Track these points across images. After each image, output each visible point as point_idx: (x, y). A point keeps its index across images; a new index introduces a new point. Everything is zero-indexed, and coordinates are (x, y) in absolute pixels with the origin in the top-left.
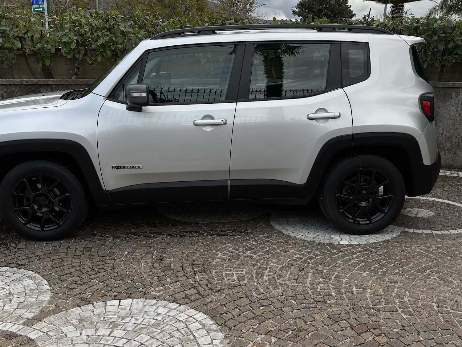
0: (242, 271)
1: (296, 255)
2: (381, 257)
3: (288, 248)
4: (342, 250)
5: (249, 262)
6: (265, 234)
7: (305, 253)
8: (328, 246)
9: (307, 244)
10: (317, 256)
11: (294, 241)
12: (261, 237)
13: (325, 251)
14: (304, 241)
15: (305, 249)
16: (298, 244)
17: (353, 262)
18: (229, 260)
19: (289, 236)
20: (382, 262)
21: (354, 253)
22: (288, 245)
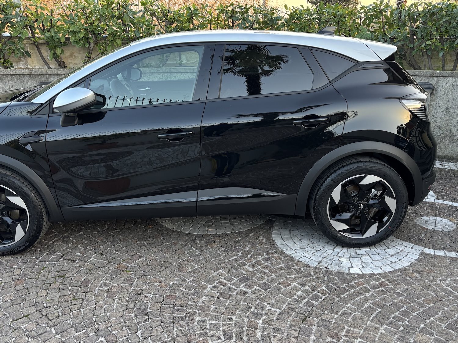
0: (231, 320)
1: (298, 291)
2: (400, 298)
3: (290, 279)
4: (353, 283)
5: (242, 302)
6: (265, 253)
7: (309, 288)
8: (336, 276)
9: (312, 273)
10: (323, 294)
11: (296, 267)
12: (260, 259)
13: (333, 285)
14: (308, 266)
15: (309, 281)
16: (301, 272)
17: (366, 305)
18: (218, 298)
19: (291, 258)
20: (402, 307)
21: (369, 291)
22: (290, 274)
